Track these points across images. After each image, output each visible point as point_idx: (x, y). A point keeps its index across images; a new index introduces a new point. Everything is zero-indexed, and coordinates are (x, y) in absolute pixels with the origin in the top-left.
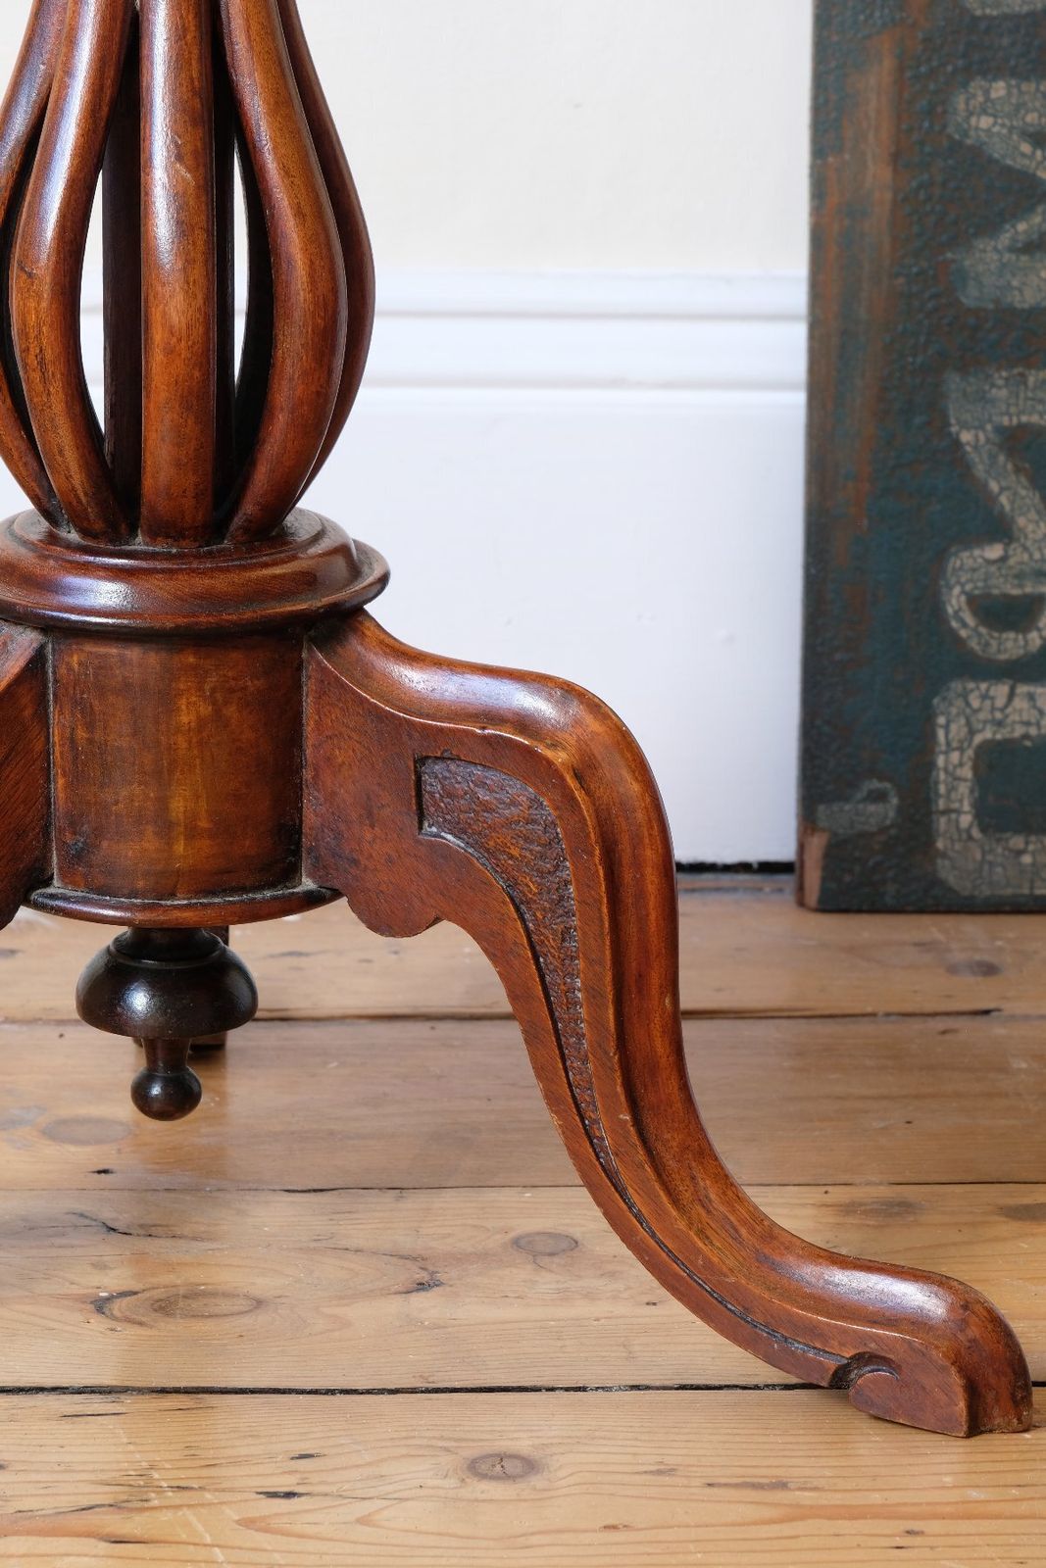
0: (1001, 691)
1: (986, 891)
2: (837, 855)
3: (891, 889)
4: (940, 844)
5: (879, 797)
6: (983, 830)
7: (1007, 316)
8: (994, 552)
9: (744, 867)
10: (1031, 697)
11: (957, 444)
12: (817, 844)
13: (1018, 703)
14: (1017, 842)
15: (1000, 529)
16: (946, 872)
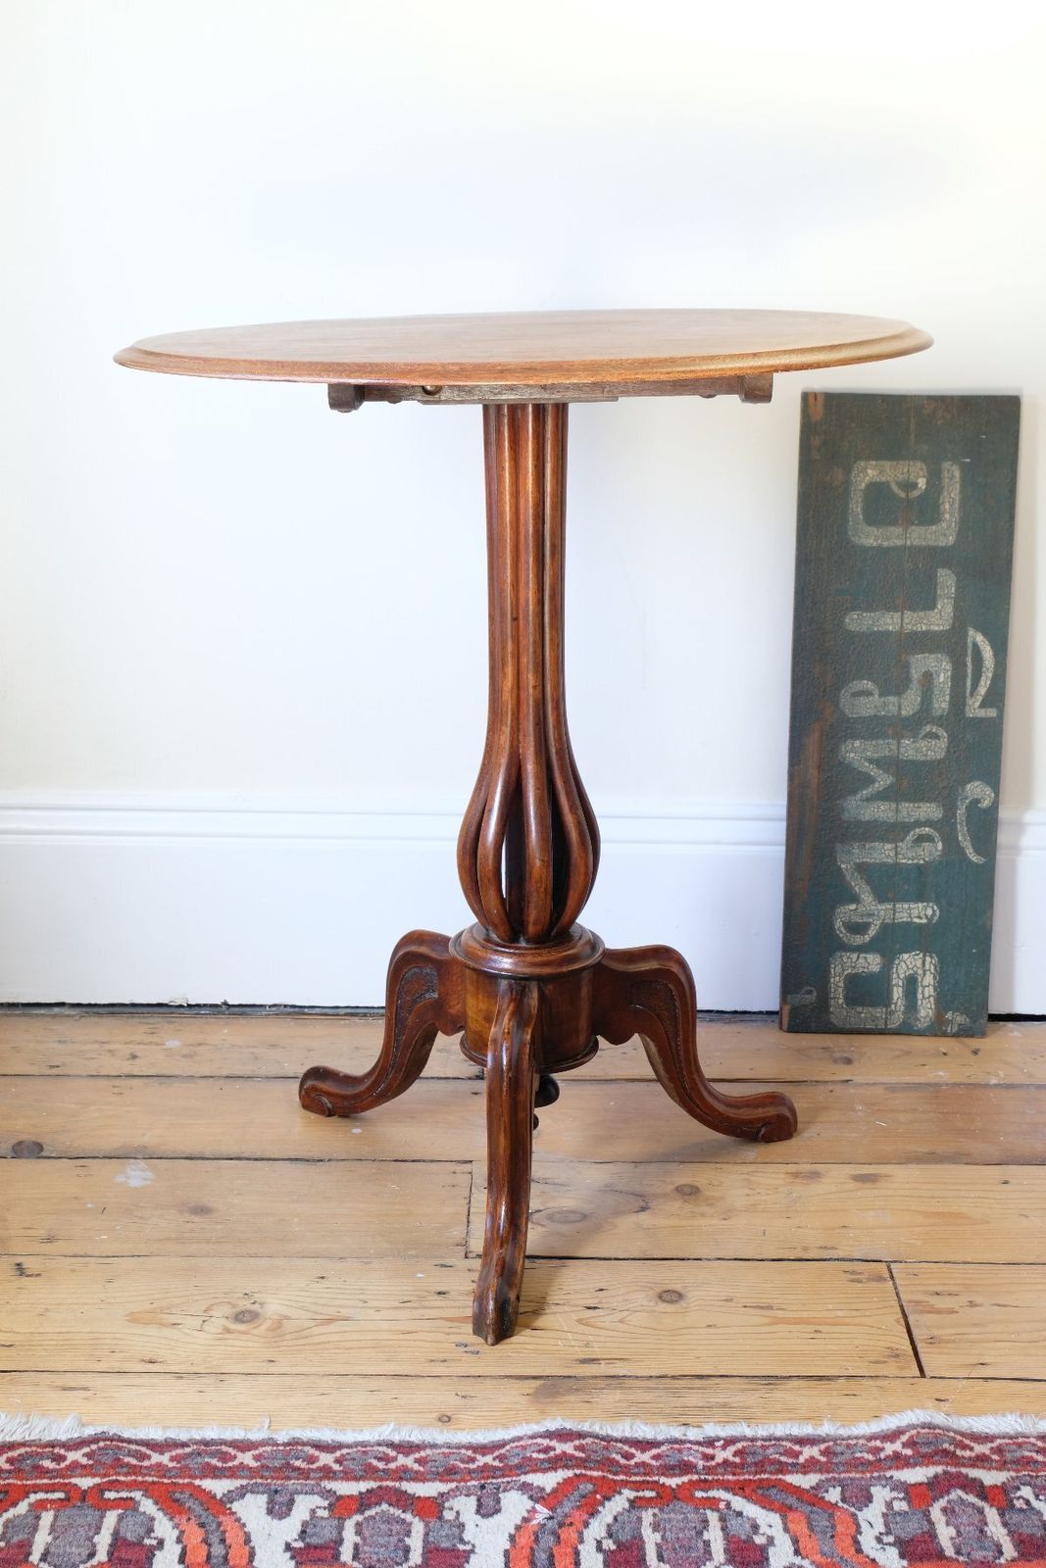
0: (854, 956)
1: (848, 1026)
2: (794, 1012)
3: (814, 1024)
4: (831, 1009)
5: (810, 992)
6: (847, 1005)
7: (859, 824)
8: (853, 907)
9: (761, 1013)
10: (865, 958)
11: (840, 868)
12: (787, 1008)
13: (860, 960)
14: (860, 1009)
15: (855, 899)
16: (834, 1019)
